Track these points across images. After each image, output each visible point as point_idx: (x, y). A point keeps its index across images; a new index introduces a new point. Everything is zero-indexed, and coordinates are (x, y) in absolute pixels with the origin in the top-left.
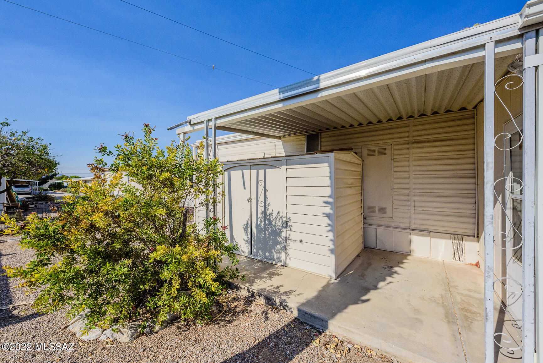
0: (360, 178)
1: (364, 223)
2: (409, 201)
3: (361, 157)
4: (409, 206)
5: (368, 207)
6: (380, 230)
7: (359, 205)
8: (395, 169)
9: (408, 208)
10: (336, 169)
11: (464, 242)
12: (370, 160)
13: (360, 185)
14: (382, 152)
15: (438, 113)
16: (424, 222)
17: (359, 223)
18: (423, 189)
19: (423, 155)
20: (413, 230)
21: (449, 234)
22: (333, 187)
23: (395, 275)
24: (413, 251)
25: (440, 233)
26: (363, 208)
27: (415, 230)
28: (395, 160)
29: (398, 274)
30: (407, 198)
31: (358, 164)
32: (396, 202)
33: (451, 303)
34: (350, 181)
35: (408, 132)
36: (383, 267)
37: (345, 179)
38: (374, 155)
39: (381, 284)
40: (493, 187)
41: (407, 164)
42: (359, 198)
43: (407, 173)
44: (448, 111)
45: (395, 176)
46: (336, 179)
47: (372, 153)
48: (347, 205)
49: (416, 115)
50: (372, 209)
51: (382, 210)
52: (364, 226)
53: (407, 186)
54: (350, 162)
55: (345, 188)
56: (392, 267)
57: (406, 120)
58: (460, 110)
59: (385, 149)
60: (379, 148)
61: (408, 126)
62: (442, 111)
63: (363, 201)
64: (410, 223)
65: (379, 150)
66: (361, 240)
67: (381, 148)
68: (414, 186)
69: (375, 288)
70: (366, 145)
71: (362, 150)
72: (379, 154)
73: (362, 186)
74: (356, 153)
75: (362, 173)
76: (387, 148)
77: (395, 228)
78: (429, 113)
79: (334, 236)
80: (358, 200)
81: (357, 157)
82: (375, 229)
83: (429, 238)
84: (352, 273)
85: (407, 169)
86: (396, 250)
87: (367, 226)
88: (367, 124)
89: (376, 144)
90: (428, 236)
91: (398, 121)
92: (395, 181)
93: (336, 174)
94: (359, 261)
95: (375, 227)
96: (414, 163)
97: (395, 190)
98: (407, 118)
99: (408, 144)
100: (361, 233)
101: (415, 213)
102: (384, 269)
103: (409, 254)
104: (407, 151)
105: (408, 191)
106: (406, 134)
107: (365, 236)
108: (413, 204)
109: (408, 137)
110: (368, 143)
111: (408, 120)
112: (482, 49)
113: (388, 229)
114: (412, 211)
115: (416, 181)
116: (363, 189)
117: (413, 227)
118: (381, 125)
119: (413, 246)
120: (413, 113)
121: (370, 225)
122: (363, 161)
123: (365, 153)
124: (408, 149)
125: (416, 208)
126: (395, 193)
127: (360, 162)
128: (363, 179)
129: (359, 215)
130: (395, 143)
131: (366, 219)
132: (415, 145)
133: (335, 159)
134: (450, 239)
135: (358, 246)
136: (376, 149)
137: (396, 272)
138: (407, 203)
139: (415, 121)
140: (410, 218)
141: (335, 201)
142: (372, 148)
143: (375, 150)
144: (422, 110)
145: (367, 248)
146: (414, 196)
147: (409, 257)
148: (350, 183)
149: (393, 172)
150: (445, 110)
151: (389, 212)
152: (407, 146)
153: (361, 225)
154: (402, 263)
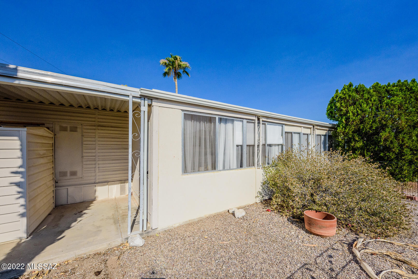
0: (52, 149)
1: (56, 187)
2: (95, 164)
3: (52, 131)
4: (95, 168)
5: (60, 172)
6: (71, 189)
7: (51, 171)
8: (85, 143)
9: (94, 169)
10: (28, 142)
11: (126, 183)
12: (61, 135)
13: (52, 155)
14: (74, 129)
15: (113, 111)
16: (104, 177)
17: (50, 187)
18: (105, 156)
19: (105, 135)
20: (97, 183)
21: (118, 181)
22: (25, 158)
23: (84, 215)
24: (97, 197)
25: (114, 182)
26: (54, 174)
27: (99, 183)
28: (85, 136)
29: (86, 214)
30: (94, 162)
31: (50, 137)
32: (85, 166)
33: (117, 215)
34: (42, 152)
35: (95, 118)
36: (75, 214)
37: (37, 150)
38: (67, 131)
39: (73, 224)
40: (131, 155)
41: (94, 139)
42: (50, 166)
43: (94, 146)
44: (118, 111)
45: (85, 148)
46: (28, 151)
47: (64, 129)
48: (39, 172)
49: (100, 109)
50: (64, 174)
51: (74, 173)
52: (56, 189)
53: (94, 154)
54: (43, 136)
55: (37, 158)
56: (82, 212)
57: (93, 110)
58: (124, 112)
59: (77, 127)
60: (71, 126)
61: (95, 114)
62: (115, 110)
63: (54, 168)
64: (95, 179)
65: (70, 127)
66: (52, 201)
67: (72, 126)
68: (98, 154)
69: (69, 227)
70: (58, 122)
71: (54, 125)
72: (71, 131)
73: (54, 156)
74: (48, 128)
75: (54, 145)
76: (78, 127)
77: (84, 184)
78: (108, 109)
79: (26, 201)
80: (50, 167)
81: (50, 132)
82: (67, 189)
83: (108, 186)
84: (45, 227)
85: (94, 143)
86: (85, 200)
87: (58, 188)
88: (59, 105)
89: (68, 123)
90: (107, 184)
91: (87, 109)
92: (85, 151)
93: (28, 146)
94: (52, 217)
95: (67, 188)
96: (98, 139)
97: (85, 158)
98: (94, 109)
99: (95, 126)
100: (52, 195)
101: (99, 172)
102: (75, 215)
103: (94, 200)
104: (94, 131)
105: (94, 158)
106: (93, 120)
107: (56, 197)
108: (98, 166)
109: (94, 121)
110: (61, 121)
111: (95, 110)
112: (128, 97)
113: (79, 186)
114: (97, 171)
115: (100, 151)
116: (55, 158)
117: (97, 181)
118: (73, 109)
119: (97, 194)
120: (98, 106)
121: (61, 187)
122: (55, 135)
123: (57, 128)
124: (95, 129)
125: (100, 169)
126: (85, 160)
127: (52, 136)
128: (54, 151)
129: (50, 180)
130: (85, 124)
131: (57, 183)
132: (100, 128)
133: (28, 134)
134: (119, 184)
135: (50, 206)
136: (69, 126)
137: (85, 213)
138: (94, 166)
139: (99, 112)
140: (95, 176)
141: (27, 170)
142: (64, 125)
143: (67, 127)
144: (104, 105)
145: (59, 206)
146: (99, 161)
147: (94, 202)
148: (41, 154)
149: (83, 144)
150: (117, 110)
151: (79, 174)
152: (94, 128)
153: (53, 189)
154: (89, 207)
